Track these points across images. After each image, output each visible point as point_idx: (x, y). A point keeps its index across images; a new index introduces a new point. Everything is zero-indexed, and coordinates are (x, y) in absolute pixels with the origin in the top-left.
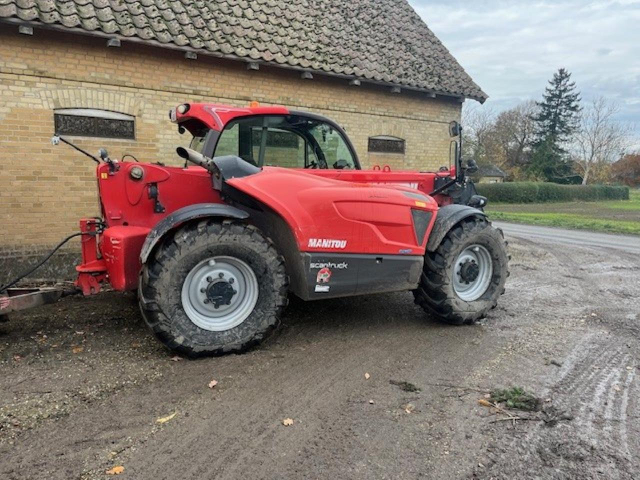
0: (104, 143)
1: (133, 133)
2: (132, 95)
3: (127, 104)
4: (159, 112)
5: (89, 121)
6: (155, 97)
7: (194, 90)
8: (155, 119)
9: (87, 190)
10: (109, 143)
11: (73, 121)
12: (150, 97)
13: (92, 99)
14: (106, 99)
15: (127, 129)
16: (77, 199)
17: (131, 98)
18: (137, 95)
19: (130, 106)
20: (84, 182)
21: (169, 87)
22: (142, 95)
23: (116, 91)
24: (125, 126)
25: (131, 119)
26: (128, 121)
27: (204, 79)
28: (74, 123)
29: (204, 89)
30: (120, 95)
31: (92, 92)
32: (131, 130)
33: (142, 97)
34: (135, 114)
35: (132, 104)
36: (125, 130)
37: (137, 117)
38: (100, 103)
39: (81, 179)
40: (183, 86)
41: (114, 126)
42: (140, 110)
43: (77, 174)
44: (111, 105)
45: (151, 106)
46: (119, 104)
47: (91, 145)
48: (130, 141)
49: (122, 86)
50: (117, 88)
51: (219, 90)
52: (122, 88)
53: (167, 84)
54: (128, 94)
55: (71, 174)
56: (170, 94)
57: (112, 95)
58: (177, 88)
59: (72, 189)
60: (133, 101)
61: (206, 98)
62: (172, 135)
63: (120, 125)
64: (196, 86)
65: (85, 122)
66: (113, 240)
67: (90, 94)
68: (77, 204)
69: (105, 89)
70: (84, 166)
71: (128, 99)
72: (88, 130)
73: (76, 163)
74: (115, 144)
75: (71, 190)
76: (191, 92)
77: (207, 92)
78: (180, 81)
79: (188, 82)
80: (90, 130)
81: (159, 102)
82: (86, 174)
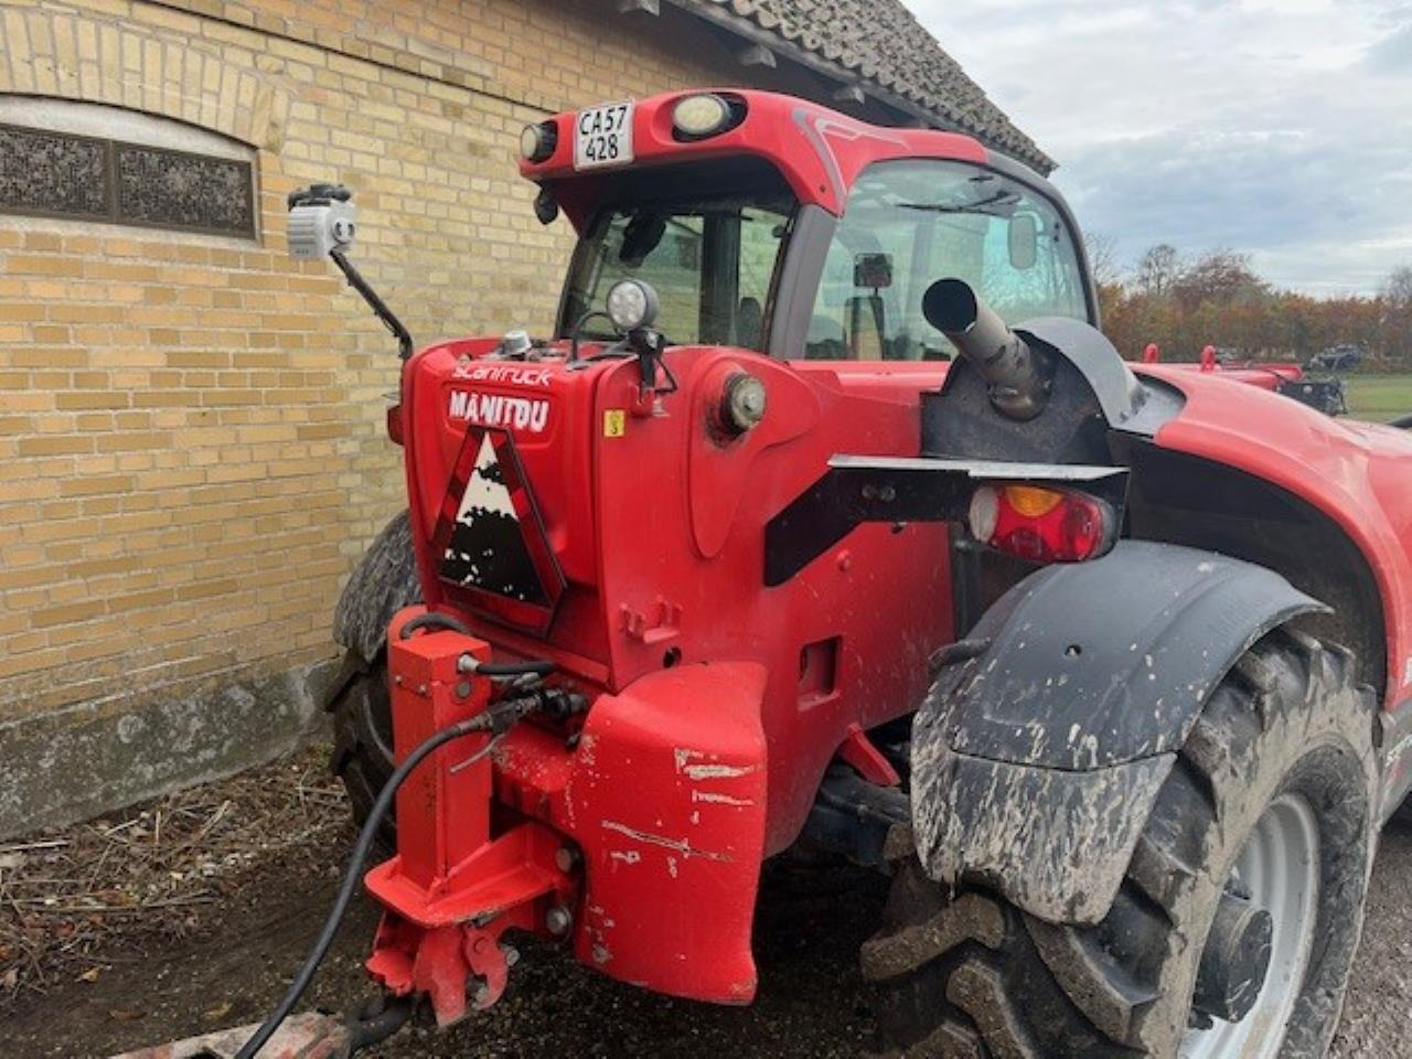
0: (148, 250)
1: (248, 212)
2: (247, 60)
3: (228, 95)
4: (339, 137)
5: (83, 153)
6: (325, 80)
7: (446, 68)
8: (325, 164)
9: (84, 448)
10: (162, 252)
11: (21, 150)
12: (305, 75)
13: (98, 63)
14: (152, 67)
15: (228, 194)
16: (49, 491)
17: (242, 71)
18: (265, 62)
19: (238, 105)
20: (73, 414)
21: (370, 44)
22: (280, 64)
23: (190, 37)
24: (220, 185)
25: (242, 155)
26: (231, 164)
27: (476, 31)
28: (25, 160)
29: (475, 66)
30: (204, 54)
31: (98, 31)
32: (242, 203)
33: (280, 72)
34: (255, 140)
35: (246, 99)
36: (221, 200)
37: (262, 152)
38: (131, 82)
39: (63, 403)
40: (414, 48)
41: (178, 180)
42: (274, 125)
43: (43, 382)
44: (172, 93)
45: (307, 111)
46: (202, 91)
47: (97, 257)
48: (240, 246)
49: (213, 19)
50: (192, 25)
51: (515, 76)
52: (211, 29)
53: (365, 32)
54: (231, 54)
55: (19, 383)
56: (370, 72)
57: (174, 51)
58: (397, 52)
59: (26, 449)
60: (248, 83)
61: (480, 101)
62: (381, 227)
63: (204, 179)
64: (451, 52)
65: (70, 158)
66: (692, 761)
67: (92, 40)
68: (49, 512)
69: (150, 26)
70: (73, 345)
71: (231, 77)
72: (79, 193)
73: (38, 334)
74: (189, 255)
75: (23, 455)
76: (438, 73)
77: (485, 78)
78: (404, 24)
79: (429, 32)
80: (90, 195)
81: (337, 99)
82: (81, 380)
